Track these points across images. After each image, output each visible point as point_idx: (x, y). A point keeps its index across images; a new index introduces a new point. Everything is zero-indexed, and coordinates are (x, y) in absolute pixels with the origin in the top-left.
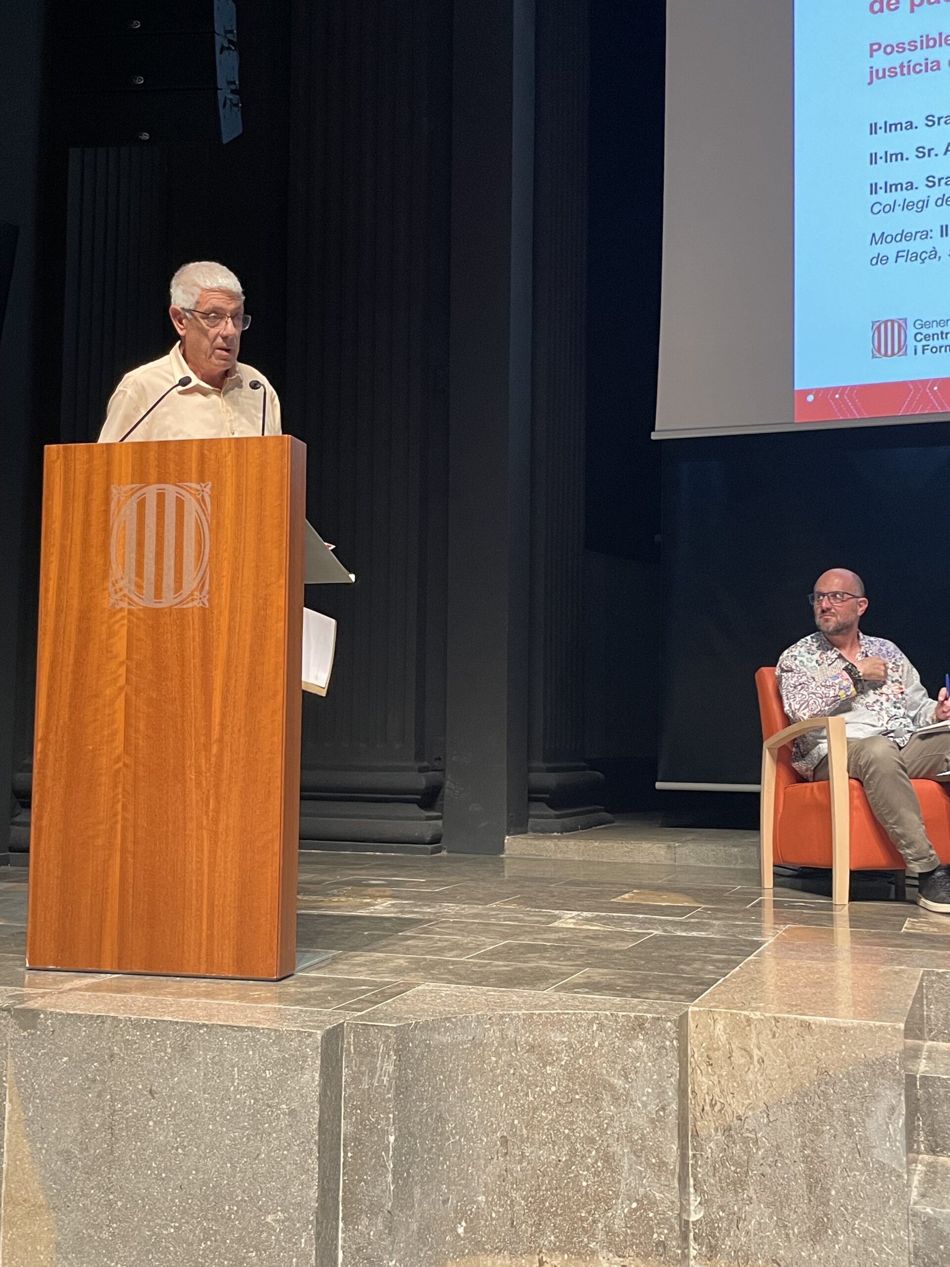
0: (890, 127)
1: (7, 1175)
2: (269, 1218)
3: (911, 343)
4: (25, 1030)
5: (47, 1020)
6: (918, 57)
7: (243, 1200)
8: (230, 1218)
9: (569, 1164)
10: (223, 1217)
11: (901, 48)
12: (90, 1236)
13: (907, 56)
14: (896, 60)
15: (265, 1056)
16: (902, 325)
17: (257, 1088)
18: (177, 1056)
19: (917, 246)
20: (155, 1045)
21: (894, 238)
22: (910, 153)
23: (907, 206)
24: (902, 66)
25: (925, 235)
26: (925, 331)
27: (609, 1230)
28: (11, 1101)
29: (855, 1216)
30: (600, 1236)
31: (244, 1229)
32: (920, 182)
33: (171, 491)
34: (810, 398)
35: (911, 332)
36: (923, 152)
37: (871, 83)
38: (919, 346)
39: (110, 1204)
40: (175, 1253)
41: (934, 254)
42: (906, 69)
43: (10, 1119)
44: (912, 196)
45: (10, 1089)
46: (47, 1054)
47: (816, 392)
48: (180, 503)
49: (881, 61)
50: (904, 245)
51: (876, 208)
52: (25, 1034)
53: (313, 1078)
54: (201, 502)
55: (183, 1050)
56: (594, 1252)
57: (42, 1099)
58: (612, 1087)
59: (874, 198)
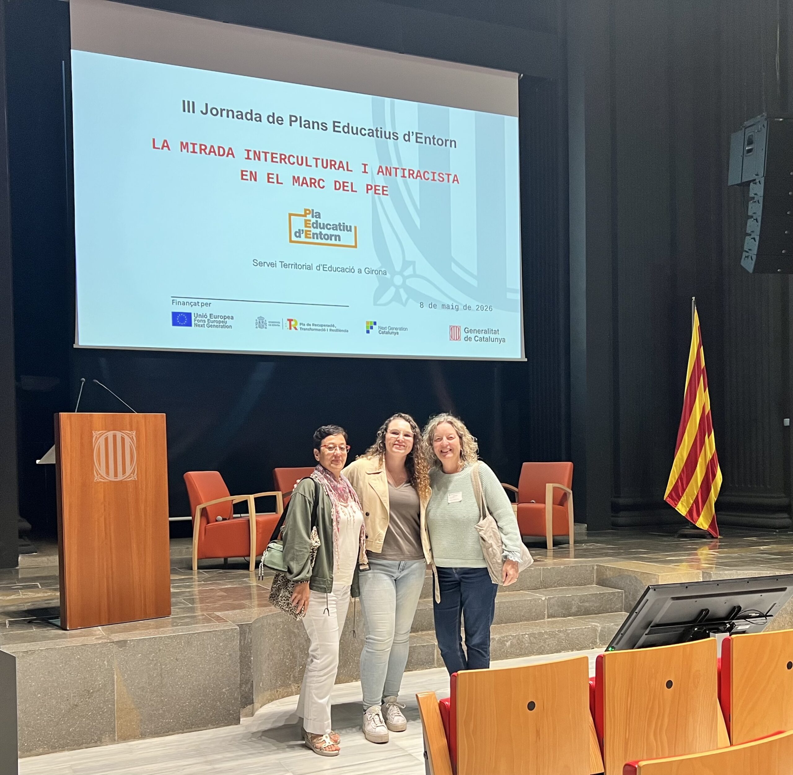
1: (117, 701)
2: (224, 690)
4: (121, 648)
5: (131, 643)
7: (214, 687)
8: (209, 694)
9: (283, 659)
10: (206, 694)
12: (154, 714)
15: (219, 639)
17: (217, 650)
18: (186, 645)
20: (178, 643)
27: (294, 677)
28: (117, 675)
29: (355, 657)
30: (292, 679)
31: (214, 696)
33: (119, 434)
39: (162, 701)
40: (189, 710)
43: (117, 681)
45: (116, 670)
46: (132, 655)
48: (123, 439)
52: (122, 649)
53: (237, 643)
54: (132, 439)
55: (189, 643)
56: (290, 684)
57: (131, 671)
58: (294, 633)
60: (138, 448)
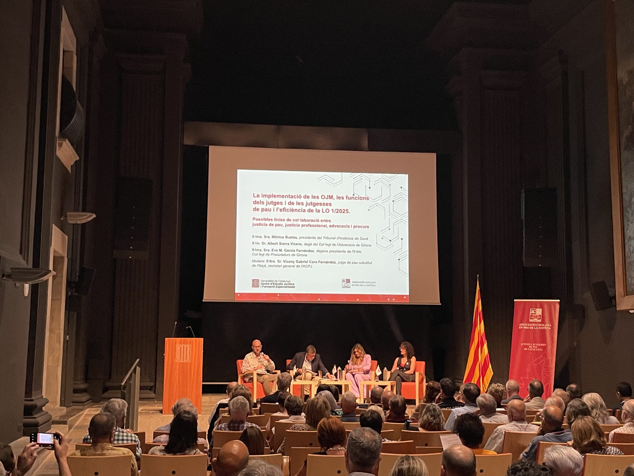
0: (257, 237)
3: (260, 285)
6: (263, 222)
11: (259, 220)
13: (260, 222)
14: (258, 222)
16: (258, 281)
19: (262, 264)
21: (257, 261)
22: (261, 243)
23: (260, 255)
24: (259, 224)
25: (263, 261)
26: (263, 283)
32: (263, 250)
33: (185, 346)
34: (239, 295)
35: (260, 282)
36: (263, 243)
37: (253, 226)
38: (262, 285)
41: (265, 266)
42: (260, 224)
44: (261, 253)
47: (240, 294)
48: (187, 347)
49: (255, 222)
50: (259, 263)
51: (254, 254)
54: (190, 347)
59: (253, 252)
60: (192, 351)
